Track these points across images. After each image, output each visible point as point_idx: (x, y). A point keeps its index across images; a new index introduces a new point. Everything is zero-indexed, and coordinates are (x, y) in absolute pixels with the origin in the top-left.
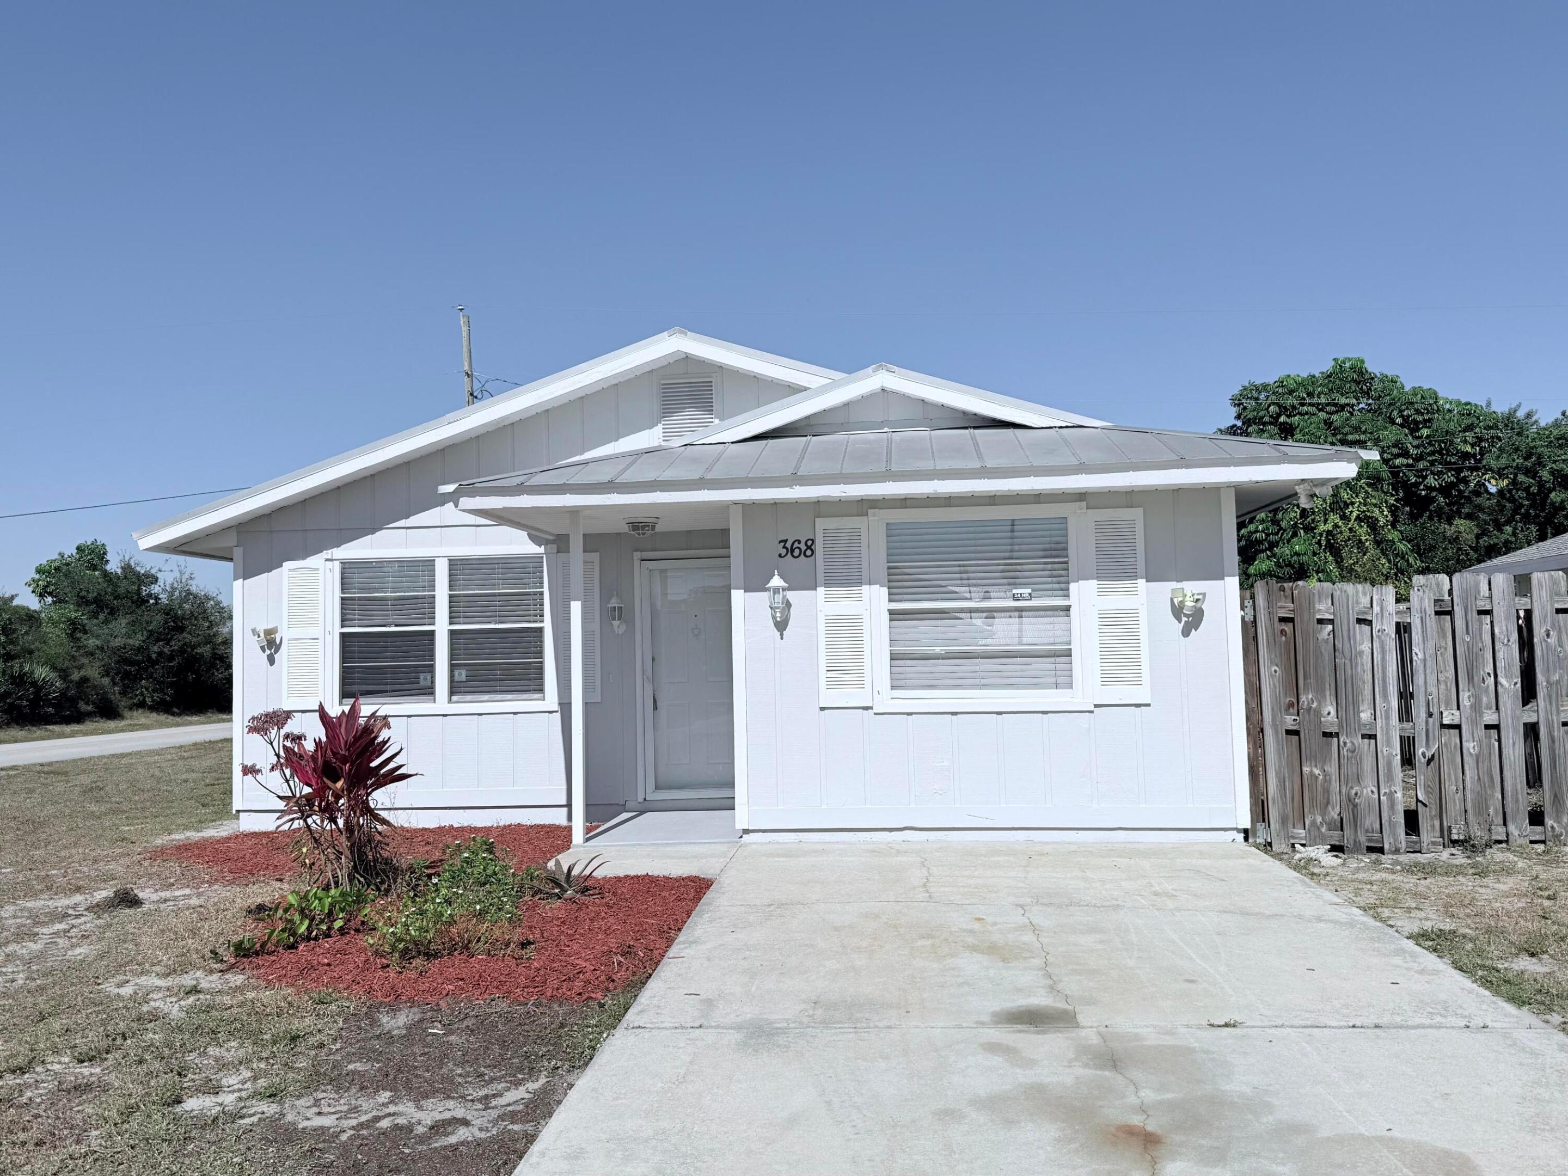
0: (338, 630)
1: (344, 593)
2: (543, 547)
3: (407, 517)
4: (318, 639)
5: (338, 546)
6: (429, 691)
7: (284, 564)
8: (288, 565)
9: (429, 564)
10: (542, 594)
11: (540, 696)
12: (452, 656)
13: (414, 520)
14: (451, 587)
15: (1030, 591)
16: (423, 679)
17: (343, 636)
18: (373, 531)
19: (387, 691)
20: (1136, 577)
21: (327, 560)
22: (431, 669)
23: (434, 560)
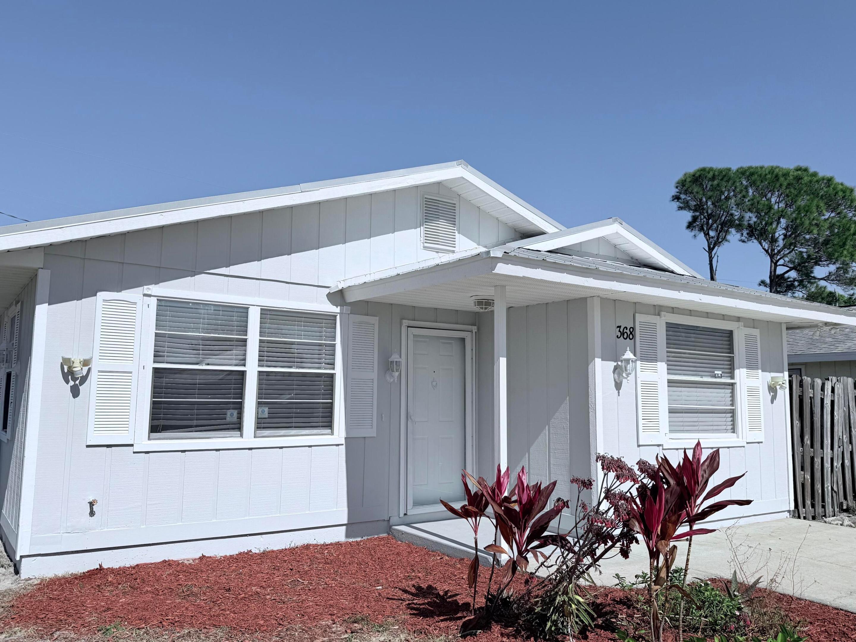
0: (150, 365)
1: (159, 330)
2: (339, 307)
3: (228, 266)
4: (131, 373)
5: (156, 283)
6: (238, 426)
7: (98, 294)
8: (102, 295)
9: (243, 311)
10: (334, 345)
11: (329, 431)
12: (260, 395)
13: (234, 270)
14: (261, 333)
15: (720, 372)
16: (231, 415)
17: (156, 371)
18: (193, 274)
19: (191, 427)
20: (757, 369)
21: (145, 295)
22: (240, 407)
23: (248, 308)
